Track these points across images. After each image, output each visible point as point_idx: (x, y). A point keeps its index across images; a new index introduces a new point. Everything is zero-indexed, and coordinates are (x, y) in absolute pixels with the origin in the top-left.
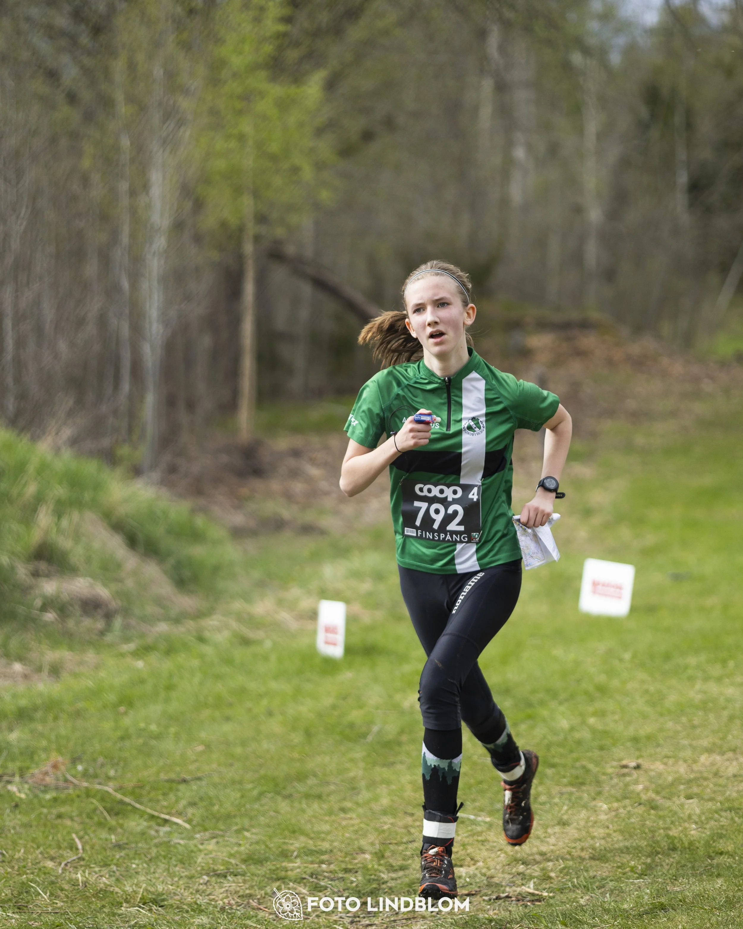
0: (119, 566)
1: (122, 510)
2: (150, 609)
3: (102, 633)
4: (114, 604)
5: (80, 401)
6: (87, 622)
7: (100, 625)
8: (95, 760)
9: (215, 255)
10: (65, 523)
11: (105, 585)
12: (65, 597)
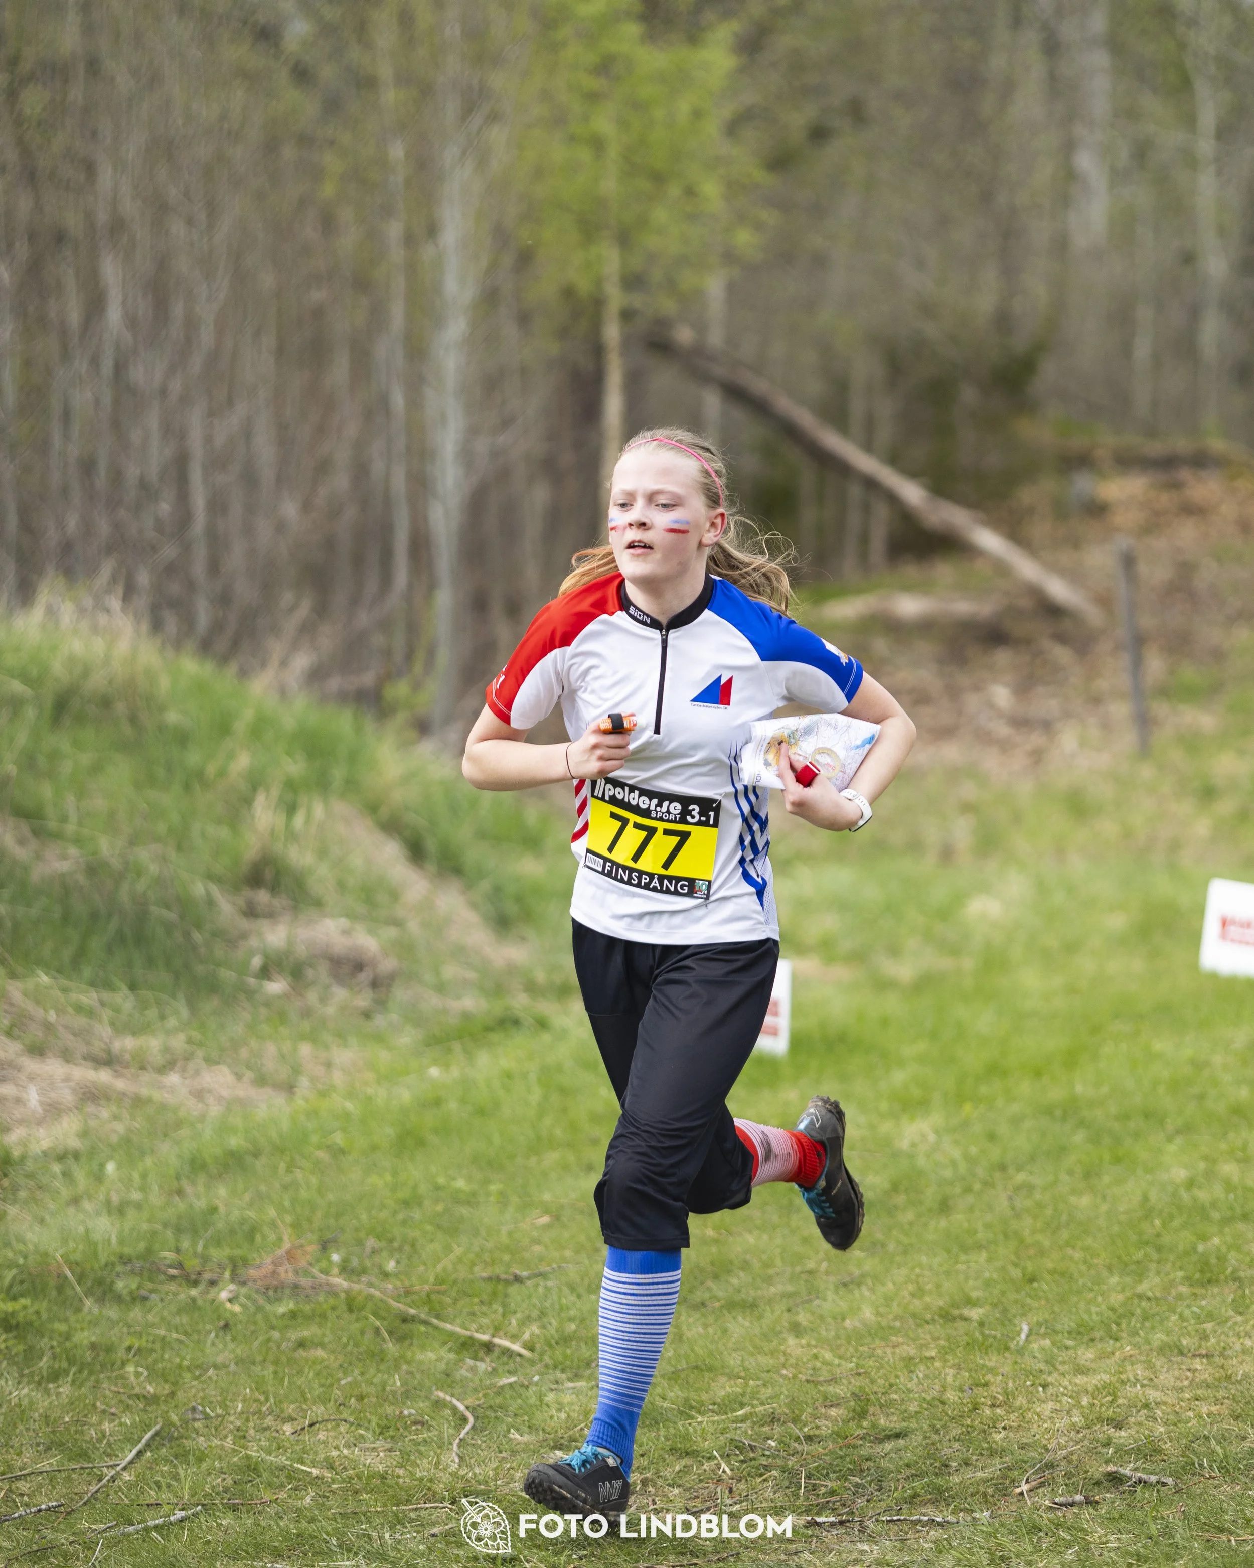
0: (395, 895)
1: (398, 796)
2: (450, 971)
3: (367, 1015)
4: (388, 965)
5: (321, 610)
6: (340, 994)
7: (363, 1000)
8: (360, 1243)
9: (554, 348)
10: (299, 820)
11: (371, 932)
12: (301, 951)
